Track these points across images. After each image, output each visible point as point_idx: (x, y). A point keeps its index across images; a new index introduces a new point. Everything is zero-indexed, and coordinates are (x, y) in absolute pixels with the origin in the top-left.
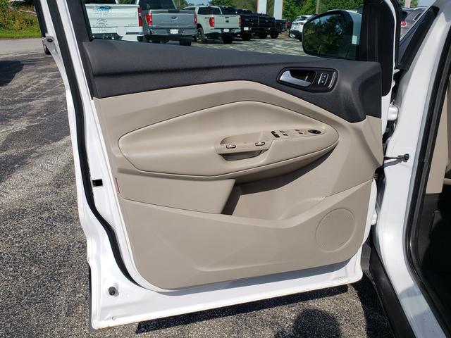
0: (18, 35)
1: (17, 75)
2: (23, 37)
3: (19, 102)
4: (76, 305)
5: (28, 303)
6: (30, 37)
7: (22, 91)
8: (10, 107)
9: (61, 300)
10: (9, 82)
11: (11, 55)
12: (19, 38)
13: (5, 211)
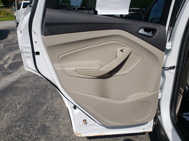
0: (2, 20)
1: (9, 35)
2: (5, 20)
3: (14, 44)
4: (53, 97)
5: (39, 97)
6: (8, 20)
7: (13, 40)
8: (11, 46)
9: (49, 96)
10: (7, 37)
11: (3, 28)
12: (3, 21)
13: (23, 76)
